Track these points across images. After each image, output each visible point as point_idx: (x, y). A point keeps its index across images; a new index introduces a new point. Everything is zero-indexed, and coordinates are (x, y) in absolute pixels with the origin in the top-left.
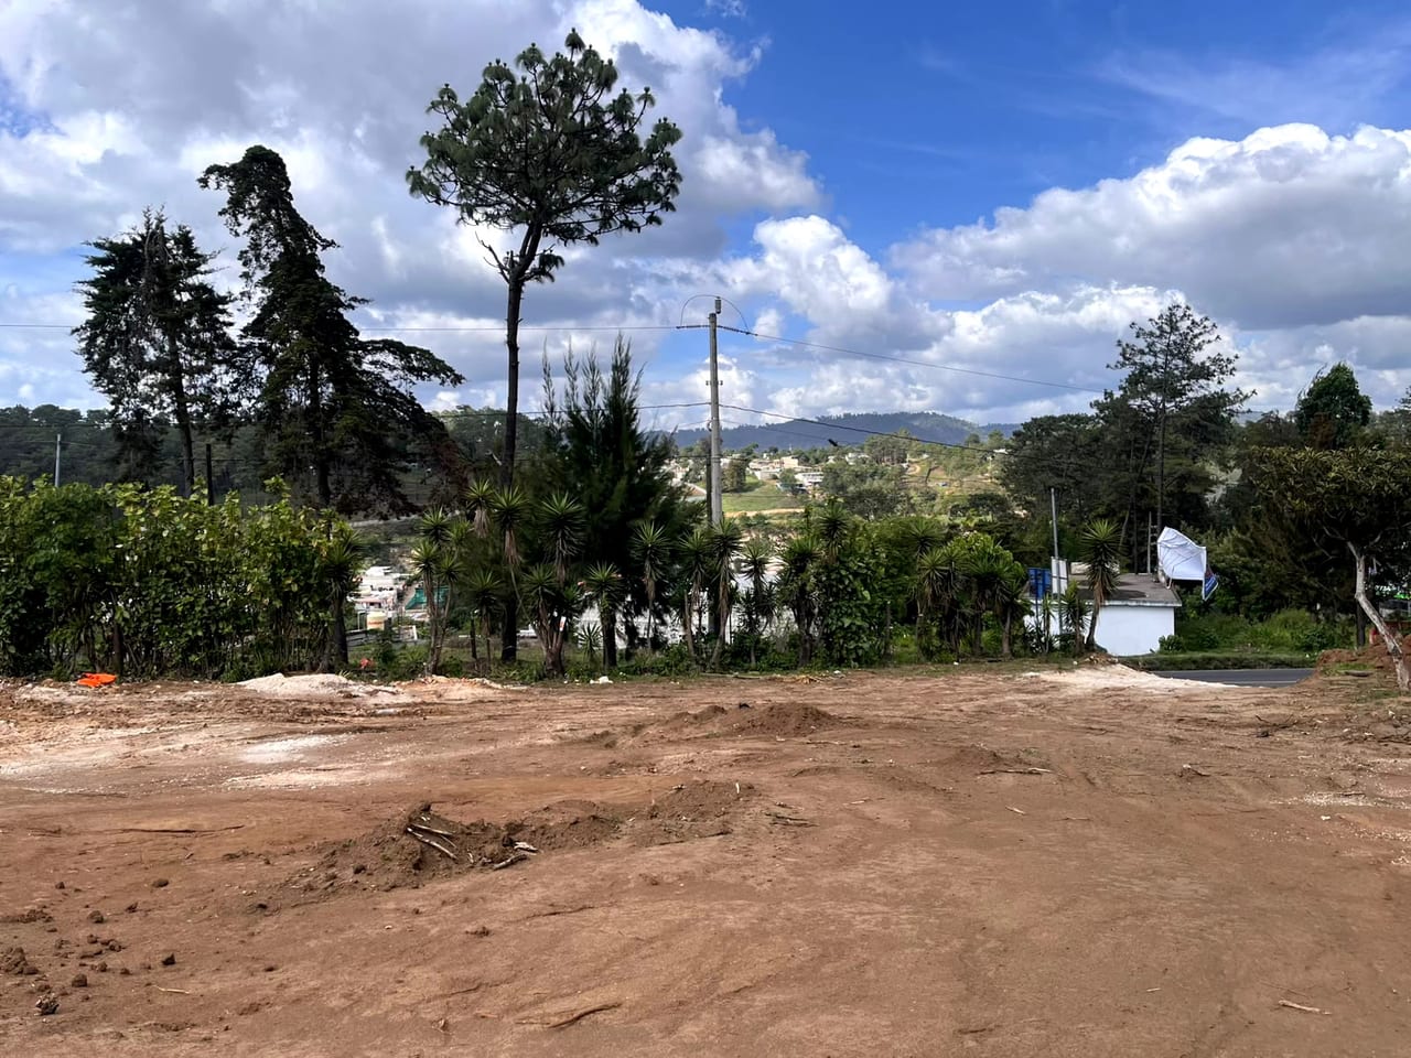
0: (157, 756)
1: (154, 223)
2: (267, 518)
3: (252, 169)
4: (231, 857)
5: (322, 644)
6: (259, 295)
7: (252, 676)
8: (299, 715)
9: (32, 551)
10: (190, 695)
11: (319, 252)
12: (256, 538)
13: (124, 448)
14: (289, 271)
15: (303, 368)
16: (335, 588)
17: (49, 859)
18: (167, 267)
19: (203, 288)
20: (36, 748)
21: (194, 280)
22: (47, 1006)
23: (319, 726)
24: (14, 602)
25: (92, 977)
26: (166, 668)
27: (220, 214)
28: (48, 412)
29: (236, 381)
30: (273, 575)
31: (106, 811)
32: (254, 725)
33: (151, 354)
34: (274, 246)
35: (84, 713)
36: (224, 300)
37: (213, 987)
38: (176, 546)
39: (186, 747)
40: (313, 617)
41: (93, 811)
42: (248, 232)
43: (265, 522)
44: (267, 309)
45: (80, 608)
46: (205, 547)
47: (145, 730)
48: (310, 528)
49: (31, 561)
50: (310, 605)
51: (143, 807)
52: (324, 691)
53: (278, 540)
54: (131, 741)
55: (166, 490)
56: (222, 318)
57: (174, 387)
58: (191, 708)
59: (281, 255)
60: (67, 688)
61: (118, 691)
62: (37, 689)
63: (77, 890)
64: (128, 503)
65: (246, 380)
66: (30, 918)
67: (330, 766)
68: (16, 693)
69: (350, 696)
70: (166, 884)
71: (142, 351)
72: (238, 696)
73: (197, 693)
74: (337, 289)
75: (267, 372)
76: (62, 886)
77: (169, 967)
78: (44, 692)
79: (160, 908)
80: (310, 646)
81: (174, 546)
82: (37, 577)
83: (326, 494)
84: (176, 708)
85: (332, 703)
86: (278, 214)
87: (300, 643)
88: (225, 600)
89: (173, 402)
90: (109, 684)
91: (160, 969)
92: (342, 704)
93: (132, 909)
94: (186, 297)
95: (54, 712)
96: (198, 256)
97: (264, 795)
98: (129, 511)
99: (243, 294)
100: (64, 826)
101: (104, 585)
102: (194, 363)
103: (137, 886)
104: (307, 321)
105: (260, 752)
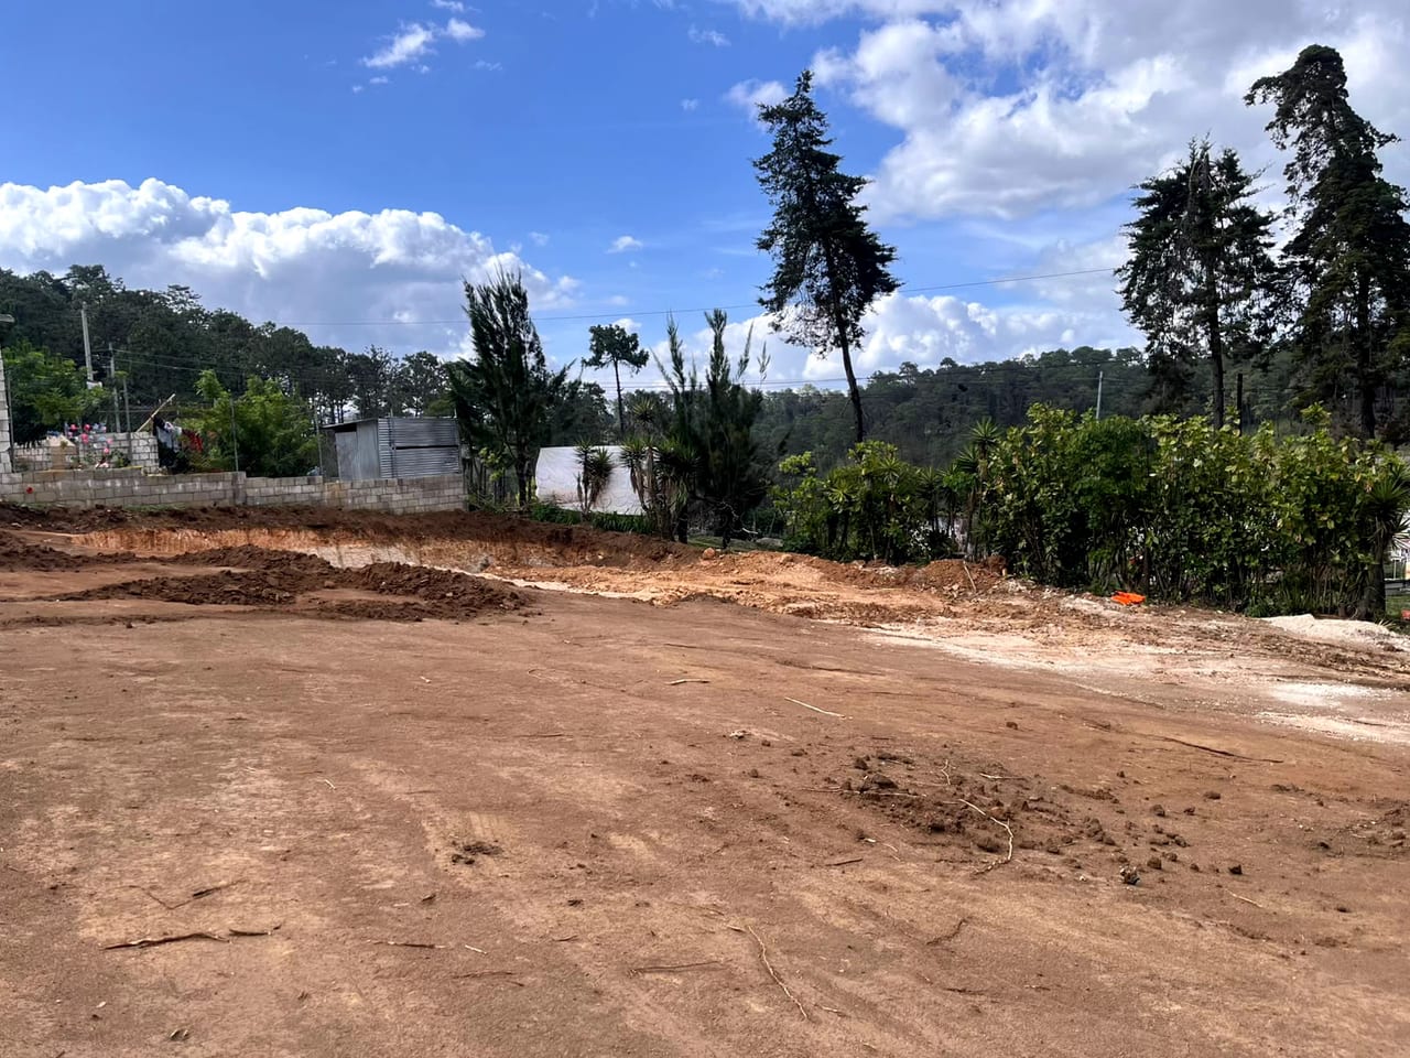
0: (1187, 677)
1: (1199, 151)
2: (1303, 449)
3: (1303, 73)
4: (1281, 789)
5: (1361, 589)
6: (1305, 209)
7: (1277, 613)
8: (1334, 661)
9: (1078, 478)
10: (1212, 625)
11: (1377, 150)
12: (1288, 471)
13: (1157, 382)
14: (1341, 177)
15: (1352, 284)
16: (1380, 528)
17: (1103, 749)
18: (1210, 195)
19: (1246, 211)
20: (1081, 651)
21: (1237, 204)
22: (1129, 877)
23: (1356, 676)
24: (1062, 522)
25: (1165, 864)
26: (1190, 595)
27: (1267, 129)
28: (1085, 354)
29: (1273, 305)
30: (1306, 511)
31: (1148, 718)
32: (1284, 663)
33: (1189, 287)
34: (1325, 151)
35: (1118, 627)
36: (1265, 221)
37: (1284, 908)
38: (1205, 476)
39: (1214, 673)
40: (1350, 557)
41: (1136, 715)
42: (1296, 143)
43: (1300, 453)
44: (1312, 224)
45: (1115, 531)
46: (1234, 479)
47: (1173, 651)
48: (1353, 461)
49: (1077, 486)
50: (1348, 544)
51: (1180, 722)
52: (1360, 640)
53: (1314, 474)
54: (1161, 659)
55: (1197, 421)
56: (1263, 240)
57: (1209, 319)
58: (1216, 636)
59: (1332, 160)
60: (1102, 602)
61: (1146, 611)
62: (1078, 600)
63: (1136, 782)
64: (1162, 434)
65: (1284, 302)
66: (1099, 796)
67: (1373, 721)
68: (1061, 602)
69: (1392, 649)
70: (1218, 797)
71: (1180, 284)
72: (1263, 632)
73: (1221, 623)
74: (1397, 189)
75: (1309, 292)
76: (1122, 775)
77: (1236, 876)
78: (1084, 603)
79: (1216, 818)
80: (1345, 589)
81: (1204, 476)
82: (1082, 501)
83: (1370, 424)
84: (1202, 634)
85: (1370, 654)
86: (1330, 115)
87: (1334, 586)
88: (1253, 532)
89: (1207, 333)
90: (1137, 603)
91: (1228, 875)
92: (1382, 656)
93: (1190, 812)
94: (1227, 223)
95: (1092, 622)
96: (1242, 178)
97: (1302, 737)
98: (1162, 441)
99: (1287, 211)
100: (1113, 723)
101: (1137, 508)
102: (1232, 291)
103: (1190, 793)
104: (1359, 229)
105: (1291, 692)
